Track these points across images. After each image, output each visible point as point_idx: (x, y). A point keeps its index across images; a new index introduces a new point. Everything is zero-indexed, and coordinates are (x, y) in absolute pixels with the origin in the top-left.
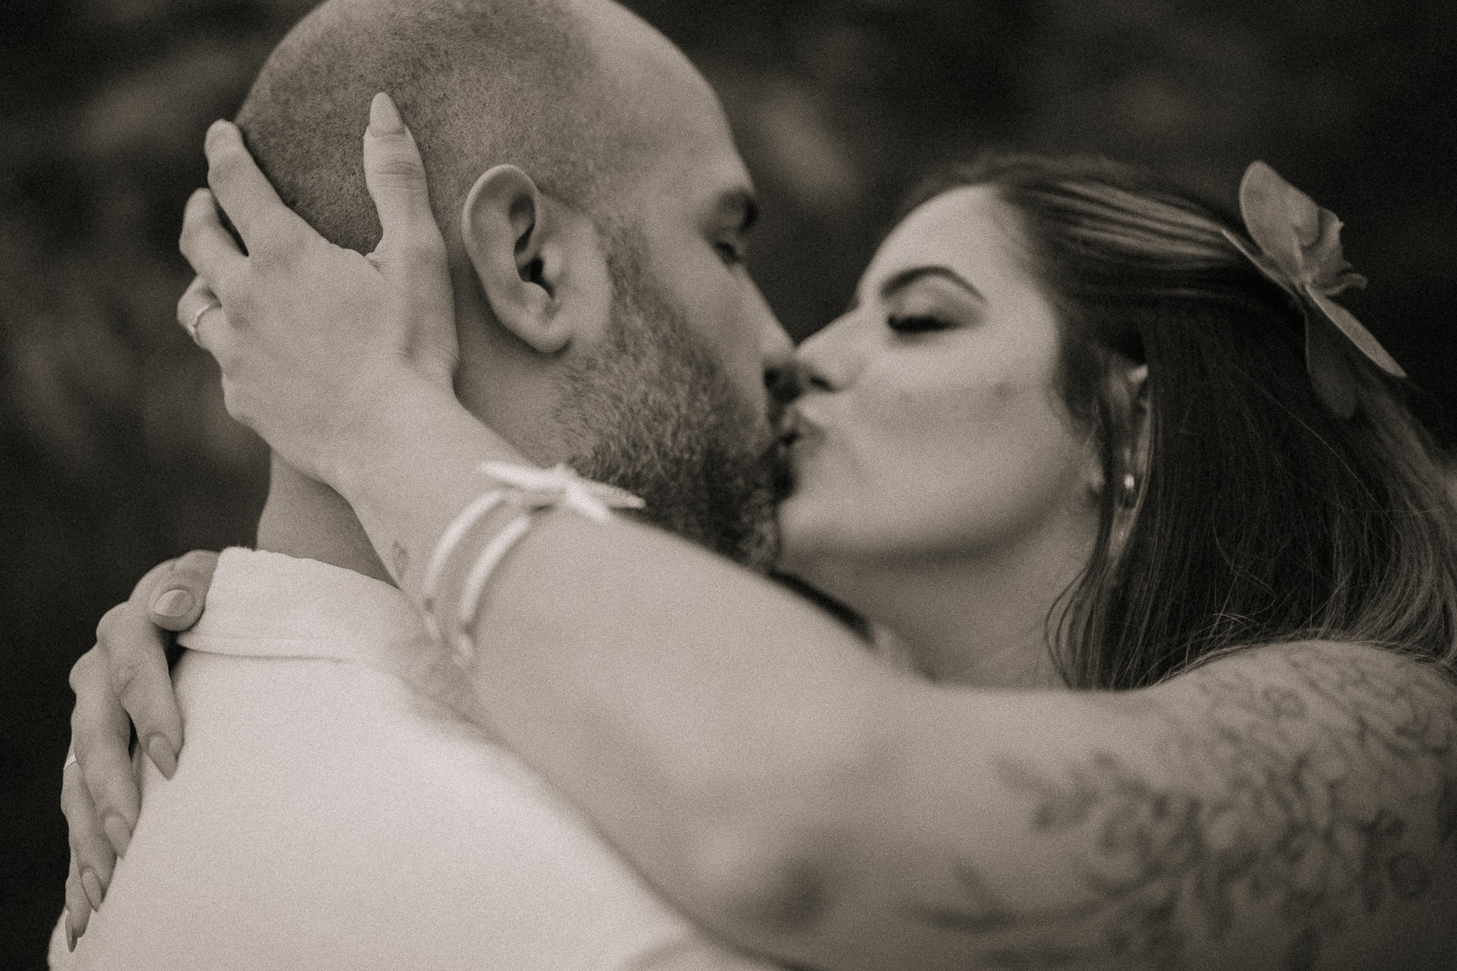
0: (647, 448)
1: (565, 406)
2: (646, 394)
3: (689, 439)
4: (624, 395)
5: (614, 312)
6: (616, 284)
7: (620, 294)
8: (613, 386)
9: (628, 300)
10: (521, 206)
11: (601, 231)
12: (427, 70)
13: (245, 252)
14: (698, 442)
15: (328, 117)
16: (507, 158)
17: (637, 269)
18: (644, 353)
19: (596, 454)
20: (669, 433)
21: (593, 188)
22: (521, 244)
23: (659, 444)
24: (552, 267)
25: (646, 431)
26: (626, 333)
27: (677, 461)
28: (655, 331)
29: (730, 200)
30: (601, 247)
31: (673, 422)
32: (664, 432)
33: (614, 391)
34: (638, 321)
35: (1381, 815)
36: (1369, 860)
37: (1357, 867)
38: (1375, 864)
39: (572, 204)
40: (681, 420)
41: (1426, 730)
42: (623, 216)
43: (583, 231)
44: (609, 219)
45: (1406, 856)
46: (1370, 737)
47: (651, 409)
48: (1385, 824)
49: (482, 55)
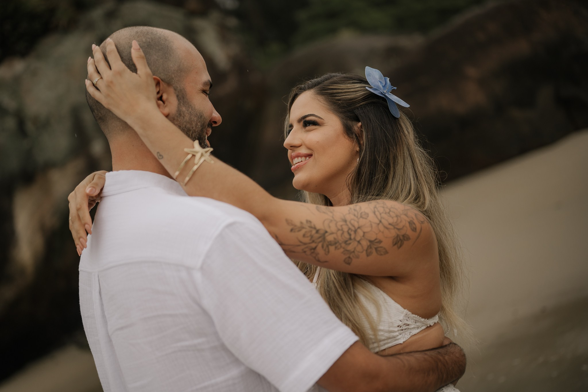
3: (195, 135)
5: (178, 107)
7: (180, 103)
9: (182, 104)
10: (158, 84)
11: (175, 90)
13: (110, 69)
14: (197, 136)
17: (184, 98)
18: (185, 116)
20: (191, 134)
21: (174, 81)
22: (158, 93)
24: (165, 97)
26: (181, 111)
28: (188, 111)
29: (205, 84)
30: (175, 93)
31: (192, 131)
32: (190, 133)
33: (179, 125)
34: (184, 109)
35: (376, 239)
36: (370, 247)
37: (365, 248)
38: (371, 248)
39: (169, 84)
40: (194, 131)
41: (398, 224)
42: (180, 87)
43: (171, 90)
44: (177, 87)
45: (381, 247)
46: (381, 225)
47: (187, 129)
48: (376, 241)
49: (149, 52)
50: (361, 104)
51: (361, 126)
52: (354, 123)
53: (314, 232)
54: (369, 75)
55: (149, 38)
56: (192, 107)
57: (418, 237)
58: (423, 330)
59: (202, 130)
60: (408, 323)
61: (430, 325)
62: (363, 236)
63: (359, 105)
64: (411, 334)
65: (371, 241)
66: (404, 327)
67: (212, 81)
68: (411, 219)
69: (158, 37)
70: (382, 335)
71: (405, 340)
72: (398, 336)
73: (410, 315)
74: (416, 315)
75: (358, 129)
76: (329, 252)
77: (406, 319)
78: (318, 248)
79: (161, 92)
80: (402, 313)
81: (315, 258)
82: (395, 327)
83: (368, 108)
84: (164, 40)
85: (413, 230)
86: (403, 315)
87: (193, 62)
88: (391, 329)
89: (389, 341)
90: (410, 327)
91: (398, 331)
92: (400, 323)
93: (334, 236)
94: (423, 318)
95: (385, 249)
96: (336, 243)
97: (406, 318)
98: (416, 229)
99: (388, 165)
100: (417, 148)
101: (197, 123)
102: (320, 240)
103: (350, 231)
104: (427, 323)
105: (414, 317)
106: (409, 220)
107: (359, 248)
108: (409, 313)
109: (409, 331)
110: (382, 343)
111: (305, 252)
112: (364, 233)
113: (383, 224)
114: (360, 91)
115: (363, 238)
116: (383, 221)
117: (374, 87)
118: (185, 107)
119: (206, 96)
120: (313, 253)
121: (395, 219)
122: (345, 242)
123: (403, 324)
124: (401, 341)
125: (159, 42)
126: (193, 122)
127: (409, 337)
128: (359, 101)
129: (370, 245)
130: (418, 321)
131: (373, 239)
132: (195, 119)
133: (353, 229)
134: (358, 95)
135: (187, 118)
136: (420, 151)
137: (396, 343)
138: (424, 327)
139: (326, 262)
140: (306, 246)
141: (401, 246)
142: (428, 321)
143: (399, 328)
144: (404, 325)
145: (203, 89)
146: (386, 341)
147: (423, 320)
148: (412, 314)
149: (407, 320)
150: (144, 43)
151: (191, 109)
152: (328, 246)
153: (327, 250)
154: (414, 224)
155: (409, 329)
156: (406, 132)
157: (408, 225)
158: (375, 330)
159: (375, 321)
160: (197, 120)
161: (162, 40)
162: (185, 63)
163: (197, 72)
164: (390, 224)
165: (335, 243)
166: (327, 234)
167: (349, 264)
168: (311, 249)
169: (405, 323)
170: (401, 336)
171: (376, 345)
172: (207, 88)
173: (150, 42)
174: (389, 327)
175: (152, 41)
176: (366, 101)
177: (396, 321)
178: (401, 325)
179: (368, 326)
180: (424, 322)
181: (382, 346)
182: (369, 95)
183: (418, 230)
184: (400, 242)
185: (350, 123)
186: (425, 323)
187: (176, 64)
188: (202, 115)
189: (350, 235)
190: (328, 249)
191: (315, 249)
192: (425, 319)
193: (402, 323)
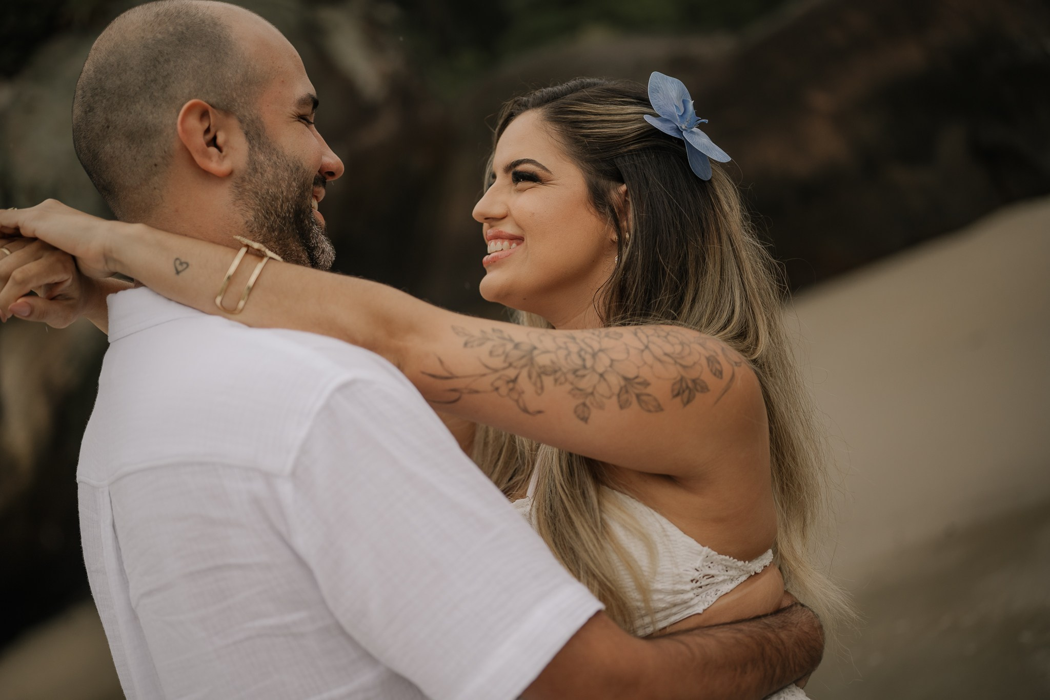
0: (272, 213)
1: (237, 200)
2: (268, 190)
3: (288, 206)
4: (259, 191)
5: (250, 156)
6: (250, 142)
7: (252, 147)
8: (254, 188)
9: (256, 149)
10: (204, 115)
11: (241, 121)
12: (159, 62)
14: (292, 208)
15: (119, 87)
16: (196, 97)
17: (259, 135)
18: (265, 171)
19: (255, 218)
20: (279, 206)
21: (236, 104)
22: (207, 132)
23: (276, 212)
24: (221, 139)
25: (270, 206)
26: (256, 164)
27: (284, 218)
28: (270, 161)
29: (302, 102)
30: (242, 128)
31: (281, 200)
32: (277, 205)
33: (255, 190)
34: (262, 157)
35: (637, 377)
36: (624, 390)
37: (616, 390)
38: (627, 392)
39: (227, 111)
40: (284, 199)
41: (683, 358)
42: (251, 115)
43: (233, 122)
44: (245, 116)
45: (649, 395)
46: (646, 353)
47: (271, 196)
48: (637, 380)
49: (183, 52)
50: (632, 147)
51: (626, 193)
52: (612, 184)
53: (509, 346)
54: (656, 90)
55: (181, 25)
56: (278, 152)
57: (726, 390)
58: (741, 583)
59: (302, 196)
60: (712, 572)
61: (755, 572)
62: (611, 366)
63: (626, 150)
64: (719, 594)
65: (626, 379)
66: (704, 582)
67: (317, 94)
68: (714, 354)
69: (199, 20)
70: (659, 600)
71: (706, 606)
72: (692, 599)
73: (714, 557)
74: (726, 556)
75: (620, 197)
76: (542, 388)
77: (707, 566)
78: (520, 380)
79: (213, 130)
80: (700, 553)
81: (517, 401)
82: (686, 583)
83: (645, 158)
84: (211, 25)
85: (715, 374)
86: (701, 558)
87: (273, 63)
88: (679, 587)
89: (674, 610)
90: (716, 581)
91: (692, 589)
92: (696, 575)
93: (552, 356)
94: (741, 560)
95: (656, 400)
96: (555, 372)
97: (707, 564)
98: (721, 373)
99: (683, 274)
100: (747, 238)
101: (290, 183)
102: (523, 361)
103: (583, 353)
104: (749, 569)
105: (722, 560)
106: (707, 355)
107: (602, 389)
108: (713, 553)
109: (714, 589)
110: (659, 616)
111: (497, 389)
112: (612, 361)
113: (651, 351)
114: (634, 120)
115: (609, 369)
116: (651, 346)
117: (663, 115)
118: (263, 154)
119: (307, 126)
120: (511, 390)
121: (678, 348)
122: (575, 372)
123: (702, 575)
124: (699, 609)
125: (202, 30)
126: (281, 182)
127: (714, 600)
128: (628, 142)
129: (625, 386)
130: (731, 567)
131: (631, 376)
132: (286, 174)
133: (590, 350)
134: (626, 130)
135: (269, 175)
136: (754, 245)
137: (690, 613)
138: (744, 578)
139: (540, 412)
140: (497, 375)
141: (689, 401)
142: (750, 565)
143: (694, 585)
144: (703, 577)
145: (299, 113)
146: (668, 612)
147: (740, 563)
148: (719, 554)
149: (709, 567)
150: (172, 35)
151: (275, 155)
152: (539, 376)
153: (539, 385)
154: (719, 363)
155: (713, 583)
156: (726, 207)
157: (704, 362)
158: (644, 590)
159: (646, 574)
160: (288, 178)
161: (207, 26)
162: (257, 67)
163: (283, 81)
164: (666, 354)
165: (553, 371)
166: (536, 352)
167: (585, 420)
168: (508, 382)
169: (707, 574)
170: (699, 598)
171: (647, 620)
172: (308, 110)
173: (183, 33)
174: (674, 584)
175: (188, 29)
176: (644, 144)
177: (687, 571)
178: (698, 578)
179: (632, 584)
180: (742, 567)
181: (661, 621)
182: (649, 130)
183: (727, 375)
184: (687, 393)
185: (603, 183)
186: (745, 569)
187: (238, 71)
188: (300, 165)
189: (584, 360)
190: (541, 382)
191: (514, 381)
192: (745, 562)
193: (700, 574)
